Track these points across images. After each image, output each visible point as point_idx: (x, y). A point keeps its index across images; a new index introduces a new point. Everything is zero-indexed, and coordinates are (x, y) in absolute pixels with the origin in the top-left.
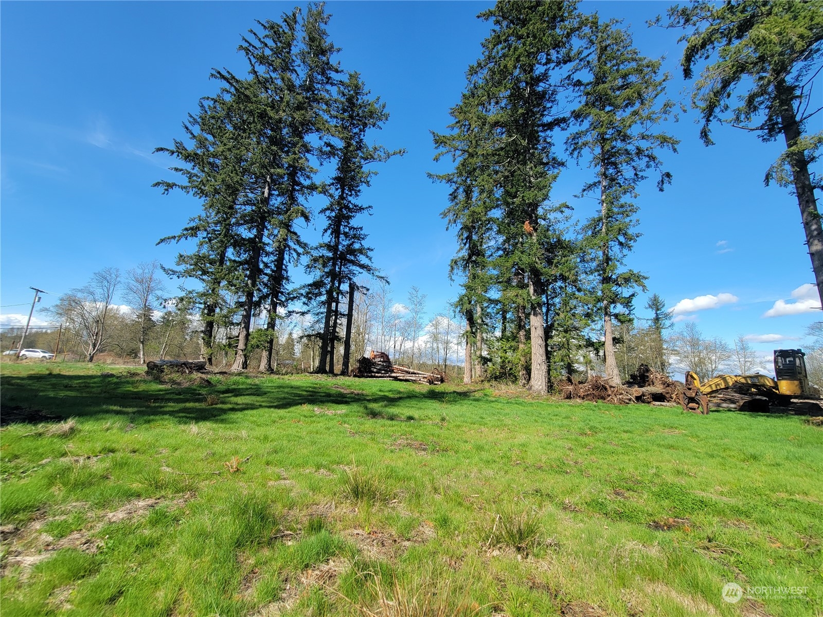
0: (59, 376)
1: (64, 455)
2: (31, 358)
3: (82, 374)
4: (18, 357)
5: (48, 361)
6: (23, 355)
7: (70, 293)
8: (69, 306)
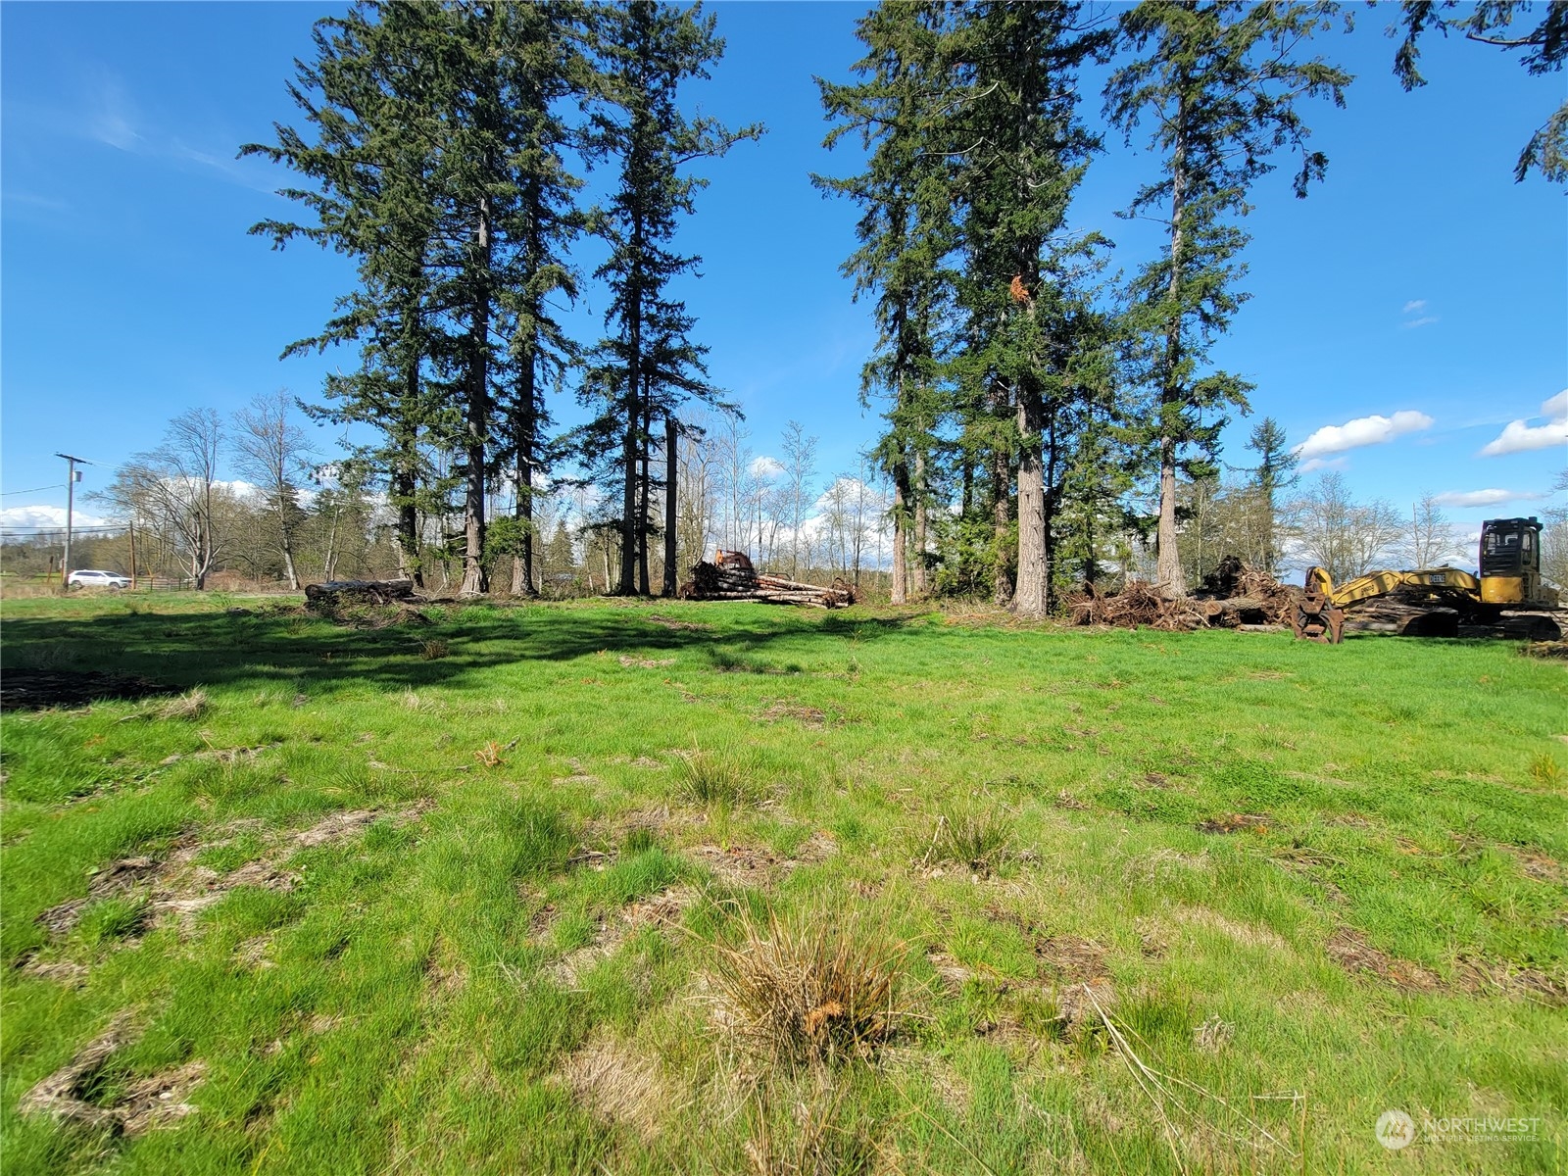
0: (150, 617)
1: (201, 747)
2: (90, 587)
3: (191, 612)
4: (66, 585)
5: (123, 590)
6: (75, 582)
7: (133, 461)
8: (136, 487)
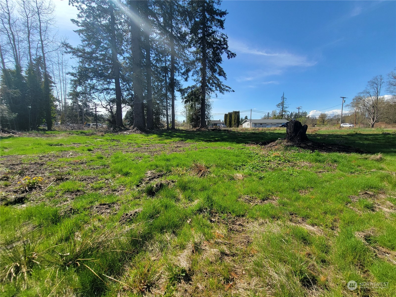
0: (360, 134)
2: (345, 127)
3: (371, 133)
4: (340, 127)
5: (352, 128)
7: (357, 95)
